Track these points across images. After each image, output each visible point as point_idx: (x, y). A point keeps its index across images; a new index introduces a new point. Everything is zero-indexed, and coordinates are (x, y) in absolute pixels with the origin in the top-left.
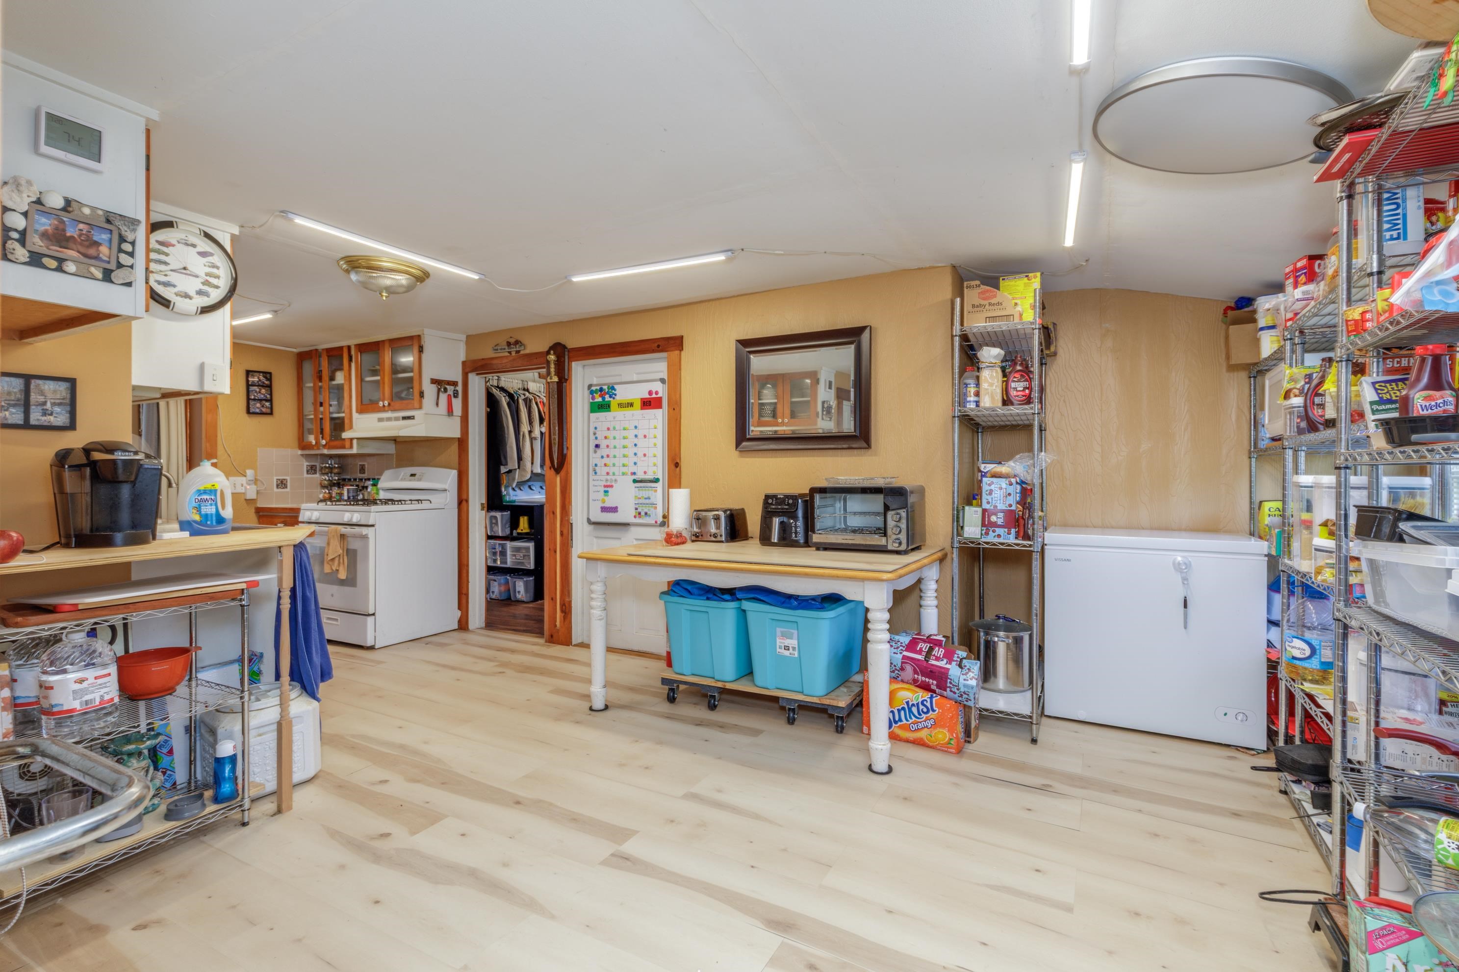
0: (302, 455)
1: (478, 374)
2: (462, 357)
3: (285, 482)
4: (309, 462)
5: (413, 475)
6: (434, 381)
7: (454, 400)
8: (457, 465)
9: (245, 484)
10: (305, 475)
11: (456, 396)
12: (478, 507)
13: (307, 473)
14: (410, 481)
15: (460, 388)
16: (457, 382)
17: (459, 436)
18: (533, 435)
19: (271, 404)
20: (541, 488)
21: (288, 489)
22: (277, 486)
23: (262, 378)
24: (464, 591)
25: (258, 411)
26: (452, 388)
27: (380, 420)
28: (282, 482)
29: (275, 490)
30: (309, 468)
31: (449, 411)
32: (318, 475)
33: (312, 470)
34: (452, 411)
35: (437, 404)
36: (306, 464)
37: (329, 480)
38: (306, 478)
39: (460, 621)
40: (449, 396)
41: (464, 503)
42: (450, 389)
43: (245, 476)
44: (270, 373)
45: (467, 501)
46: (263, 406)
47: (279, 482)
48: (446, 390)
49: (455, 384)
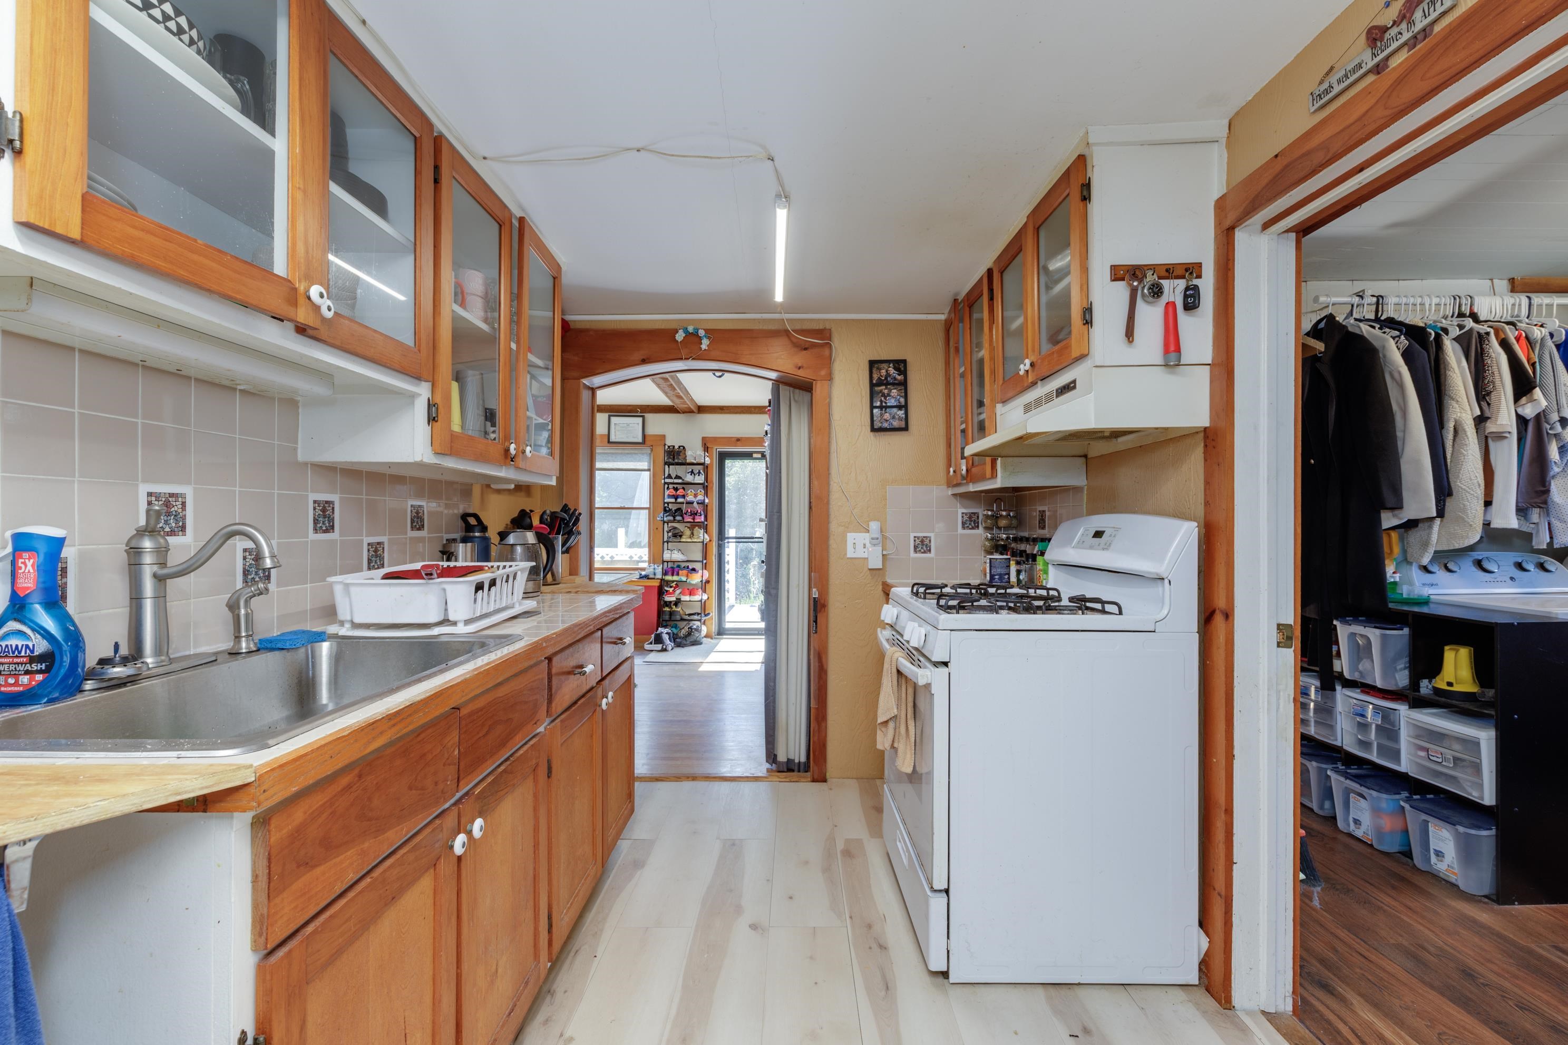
0: (954, 495)
1: (1266, 226)
2: (1217, 187)
3: (927, 542)
4: (965, 508)
5: (1098, 534)
6: (1119, 273)
7: (1184, 319)
8: (1200, 510)
9: (868, 545)
10: (960, 530)
11: (1191, 301)
12: (1267, 635)
13: (964, 528)
14: (1091, 547)
15: (1207, 285)
16: (1199, 265)
17: (1207, 424)
18: (1491, 427)
19: (906, 414)
20: (1520, 566)
21: (932, 555)
22: (916, 547)
23: (892, 371)
24: (1219, 883)
25: (886, 425)
26: (1181, 284)
27: (1028, 408)
28: (922, 541)
29: (913, 554)
30: (966, 518)
31: (1166, 351)
32: (980, 531)
33: (971, 521)
34: (1178, 350)
35: (1130, 333)
36: (961, 511)
37: (992, 539)
38: (961, 535)
39: (1205, 965)
40: (1171, 306)
41: (1219, 619)
42: (1174, 290)
43: (868, 531)
44: (904, 362)
45: (1228, 616)
46: (894, 418)
47: (918, 542)
48: (1157, 291)
49: (1192, 270)
